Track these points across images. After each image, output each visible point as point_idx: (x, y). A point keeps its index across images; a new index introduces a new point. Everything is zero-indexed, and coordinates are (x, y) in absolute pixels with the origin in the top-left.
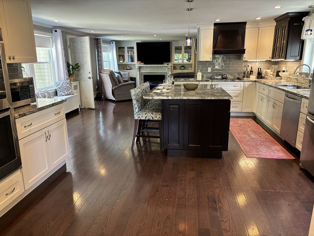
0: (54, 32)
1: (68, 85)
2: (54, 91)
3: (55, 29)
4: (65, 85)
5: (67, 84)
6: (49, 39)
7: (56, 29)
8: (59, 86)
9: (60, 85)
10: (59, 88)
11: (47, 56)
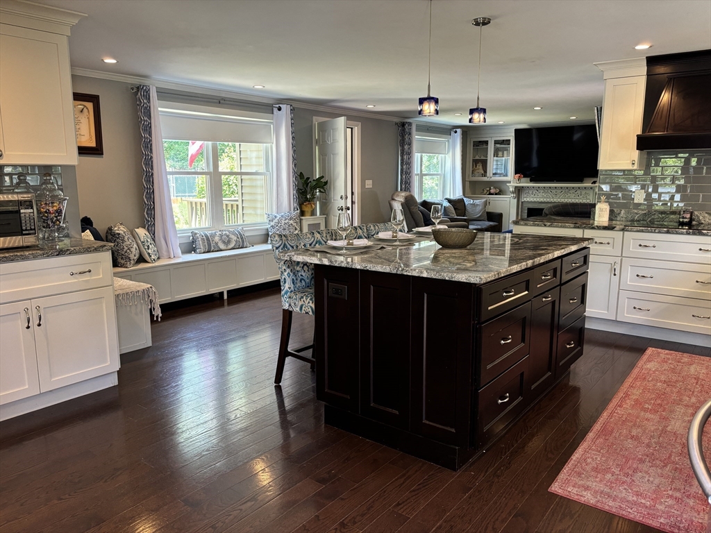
0: (275, 110)
1: (291, 222)
2: (264, 232)
3: (277, 106)
4: (286, 222)
5: (291, 219)
6: (267, 126)
7: (281, 105)
8: (272, 224)
9: (274, 221)
10: (272, 226)
11: (262, 161)
